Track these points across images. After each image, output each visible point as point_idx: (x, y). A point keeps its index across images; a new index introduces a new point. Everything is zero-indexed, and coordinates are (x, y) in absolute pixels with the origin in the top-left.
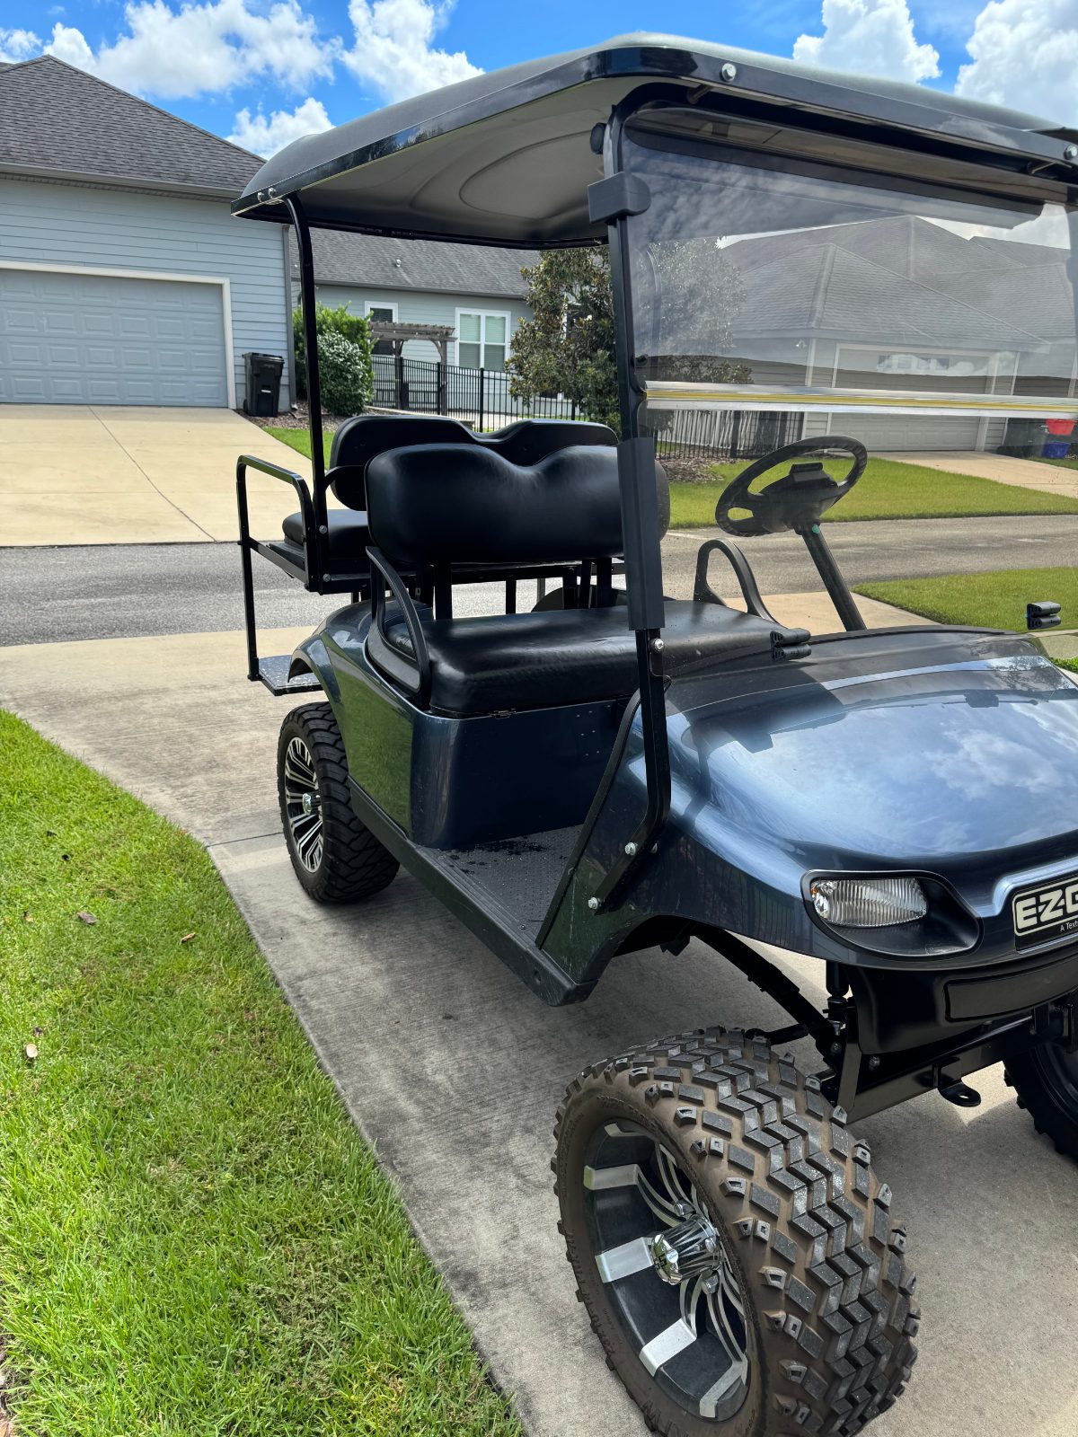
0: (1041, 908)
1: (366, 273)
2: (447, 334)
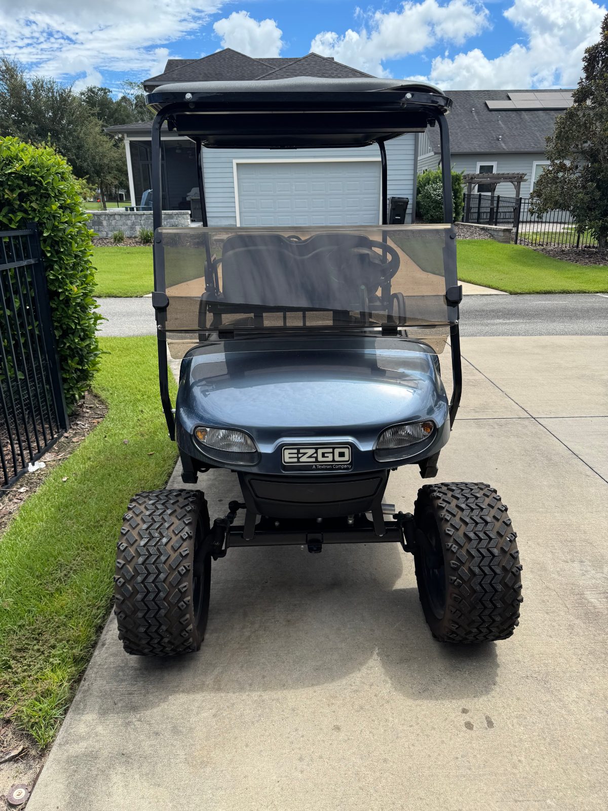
0: (300, 455)
1: (479, 146)
2: (521, 177)
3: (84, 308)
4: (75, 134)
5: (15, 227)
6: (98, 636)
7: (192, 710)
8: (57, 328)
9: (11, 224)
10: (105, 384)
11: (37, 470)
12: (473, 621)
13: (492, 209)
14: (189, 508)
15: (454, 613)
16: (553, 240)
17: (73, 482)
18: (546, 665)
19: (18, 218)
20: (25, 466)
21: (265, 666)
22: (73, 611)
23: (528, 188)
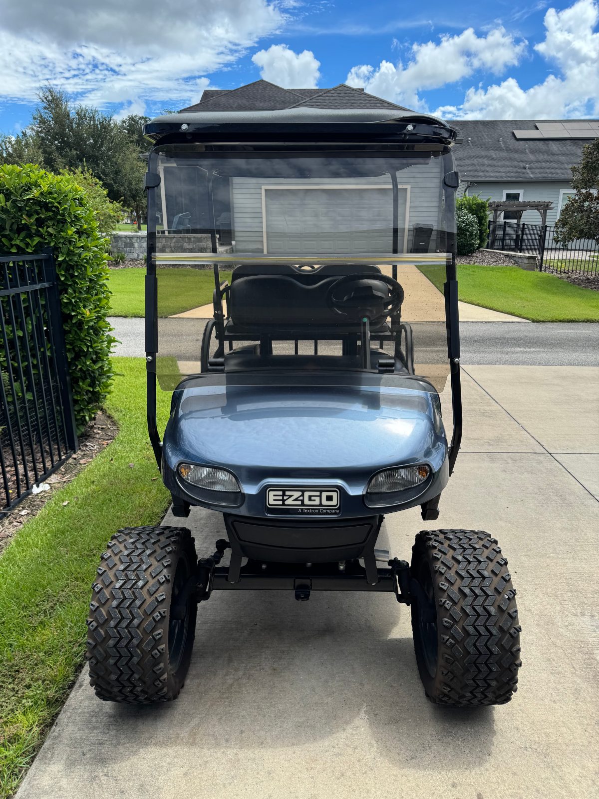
0: (285, 498)
1: (506, 174)
2: (547, 205)
3: (97, 331)
4: (114, 159)
5: (31, 251)
6: (77, 676)
7: (162, 767)
8: (69, 350)
9: (27, 248)
10: (120, 406)
11: (41, 493)
12: (466, 685)
13: (517, 236)
14: (169, 549)
15: (446, 674)
16: (579, 267)
17: (73, 506)
18: (548, 735)
19: (35, 243)
20: (29, 488)
21: (244, 720)
22: (53, 647)
23: (554, 216)
